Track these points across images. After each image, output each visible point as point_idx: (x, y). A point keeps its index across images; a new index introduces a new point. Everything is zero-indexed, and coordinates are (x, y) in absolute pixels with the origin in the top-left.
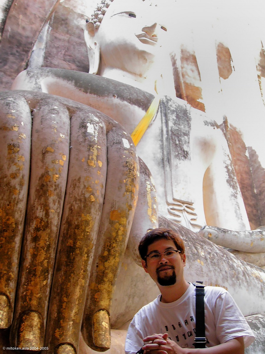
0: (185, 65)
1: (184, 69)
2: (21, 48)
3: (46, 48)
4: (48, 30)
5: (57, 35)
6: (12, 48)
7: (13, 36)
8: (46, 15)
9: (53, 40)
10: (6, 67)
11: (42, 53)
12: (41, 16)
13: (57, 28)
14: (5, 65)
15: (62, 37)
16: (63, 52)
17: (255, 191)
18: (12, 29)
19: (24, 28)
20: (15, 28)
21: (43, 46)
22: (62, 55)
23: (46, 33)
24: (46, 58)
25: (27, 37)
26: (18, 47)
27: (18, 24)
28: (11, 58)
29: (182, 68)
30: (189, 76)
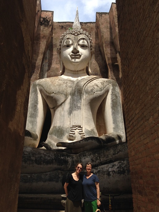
3: (49, 61)
4: (49, 53)
8: (43, 51)
11: (47, 64)
16: (56, 60)
21: (47, 61)
22: (55, 62)
23: (48, 54)
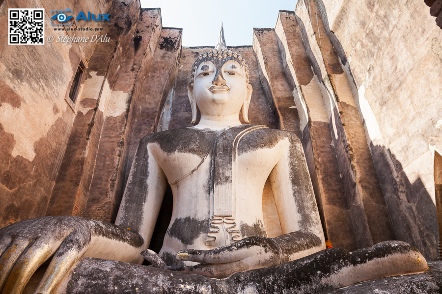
0: (276, 83)
1: (275, 87)
2: (150, 117)
3: (172, 106)
4: (173, 93)
5: (180, 94)
6: (144, 119)
7: (143, 112)
8: (163, 88)
9: (177, 99)
10: (141, 134)
11: (170, 112)
12: (160, 91)
13: (180, 89)
14: (140, 133)
15: (184, 94)
16: (185, 105)
17: (341, 176)
18: (142, 107)
19: (150, 103)
20: (144, 105)
21: (170, 106)
22: (185, 108)
23: (172, 96)
24: (172, 115)
25: (153, 108)
26: (148, 117)
27: (146, 102)
28: (144, 127)
29: (273, 86)
30: (280, 91)
